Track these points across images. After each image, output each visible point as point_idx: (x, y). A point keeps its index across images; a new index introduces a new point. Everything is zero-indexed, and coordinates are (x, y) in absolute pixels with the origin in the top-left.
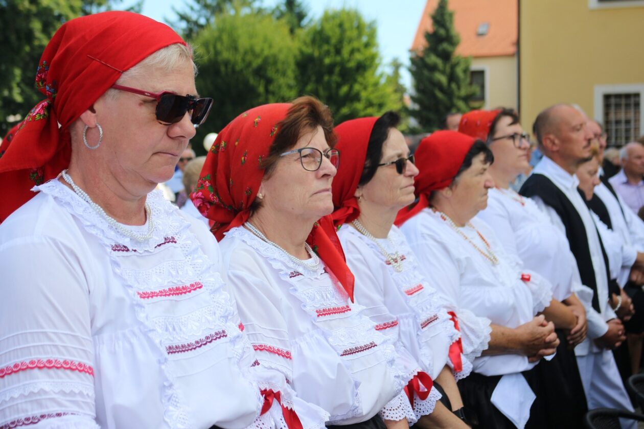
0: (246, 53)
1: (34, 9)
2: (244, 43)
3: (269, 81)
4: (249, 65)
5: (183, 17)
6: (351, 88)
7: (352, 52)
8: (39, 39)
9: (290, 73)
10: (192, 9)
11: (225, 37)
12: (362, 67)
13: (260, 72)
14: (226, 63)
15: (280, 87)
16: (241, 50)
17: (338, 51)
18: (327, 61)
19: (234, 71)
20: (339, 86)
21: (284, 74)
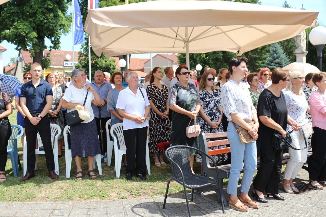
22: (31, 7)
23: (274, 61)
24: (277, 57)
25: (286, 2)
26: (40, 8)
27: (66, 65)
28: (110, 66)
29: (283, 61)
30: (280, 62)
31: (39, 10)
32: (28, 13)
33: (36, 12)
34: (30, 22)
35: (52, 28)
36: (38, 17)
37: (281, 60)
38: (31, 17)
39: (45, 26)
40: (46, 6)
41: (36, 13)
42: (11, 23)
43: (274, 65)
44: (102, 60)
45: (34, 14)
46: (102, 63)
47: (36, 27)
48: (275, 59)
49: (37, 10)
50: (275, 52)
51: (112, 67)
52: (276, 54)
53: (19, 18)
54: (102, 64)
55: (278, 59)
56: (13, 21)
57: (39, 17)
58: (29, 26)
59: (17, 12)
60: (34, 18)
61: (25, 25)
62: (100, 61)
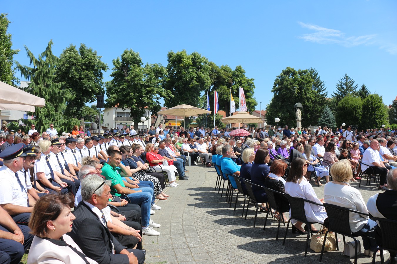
0: (351, 105)
2: (350, 103)
3: (356, 111)
4: (352, 107)
5: (336, 94)
6: (375, 112)
7: (375, 104)
8: (306, 103)
9: (361, 109)
10: (338, 92)
11: (346, 102)
12: (378, 107)
13: (354, 109)
14: (346, 107)
15: (358, 112)
16: (350, 104)
17: (372, 104)
18: (369, 106)
19: (348, 109)
20: (372, 112)
21: (359, 109)
22: (186, 95)
23: (326, 119)
24: (327, 116)
25: (346, 75)
29: (331, 119)
30: (329, 120)
37: (329, 118)
41: (189, 98)
42: (176, 102)
43: (325, 122)
48: (325, 117)
50: (326, 113)
52: (327, 114)
55: (328, 117)
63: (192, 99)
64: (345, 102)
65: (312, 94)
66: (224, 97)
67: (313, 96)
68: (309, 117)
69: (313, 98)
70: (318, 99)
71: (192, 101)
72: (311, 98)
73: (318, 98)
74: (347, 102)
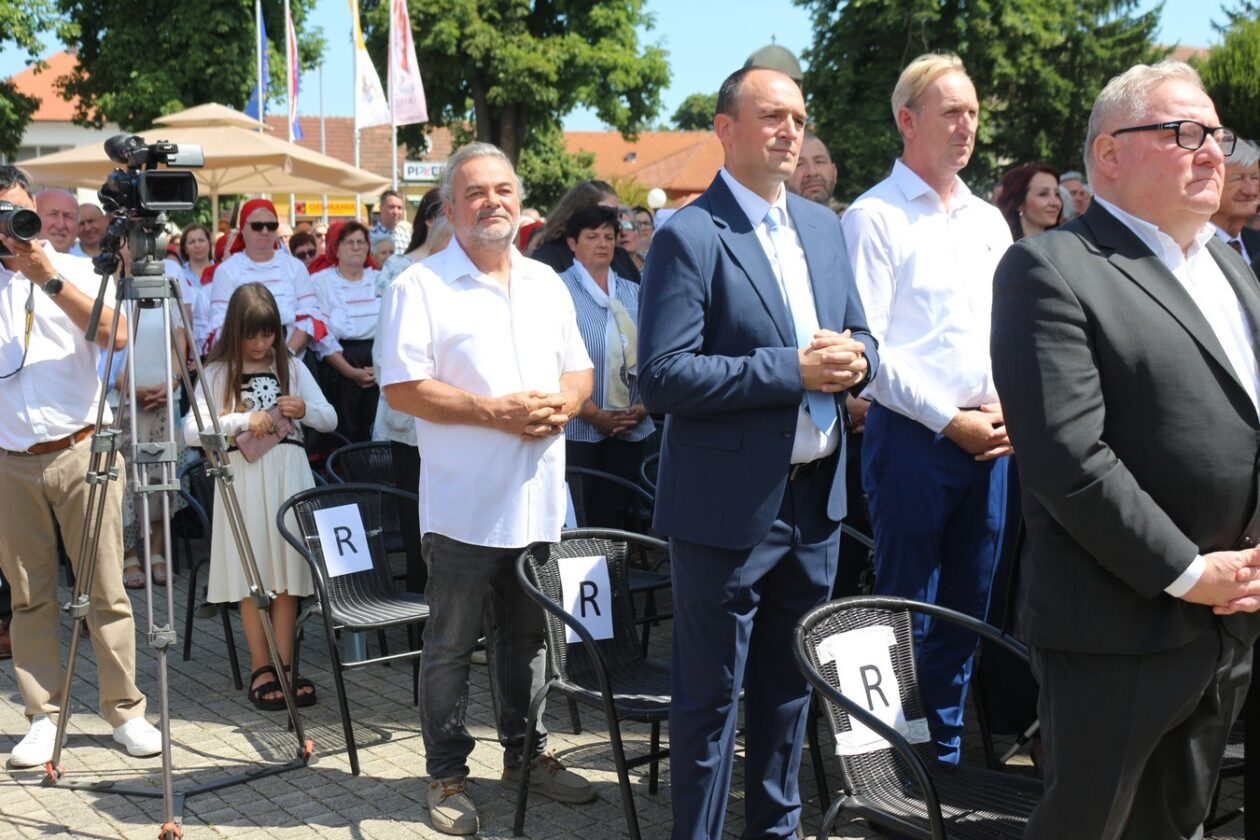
1: (996, 30)
11: (1238, 55)
14: (1238, 89)
22: (175, 27)
26: (196, 30)
27: (413, 176)
28: (563, 181)
31: (196, 37)
32: (166, 46)
33: (187, 42)
34: (172, 71)
35: (231, 87)
36: (191, 59)
38: (175, 56)
39: (215, 81)
40: (211, 25)
41: (186, 46)
42: (123, 74)
44: (531, 158)
45: (182, 48)
46: (529, 169)
47: (190, 86)
49: (190, 37)
51: (574, 180)
53: (147, 59)
54: (530, 172)
56: (129, 68)
57: (193, 57)
58: (171, 83)
59: (138, 42)
60: (181, 60)
61: (157, 79)
62: (525, 161)
63: (209, 49)
64: (1233, 56)
65: (1040, 10)
66: (441, 32)
67: (1047, 26)
68: (1045, 152)
69: (1045, 35)
70: (1102, 47)
71: (208, 64)
72: (1031, 38)
73: (1109, 41)
74: (1243, 54)
